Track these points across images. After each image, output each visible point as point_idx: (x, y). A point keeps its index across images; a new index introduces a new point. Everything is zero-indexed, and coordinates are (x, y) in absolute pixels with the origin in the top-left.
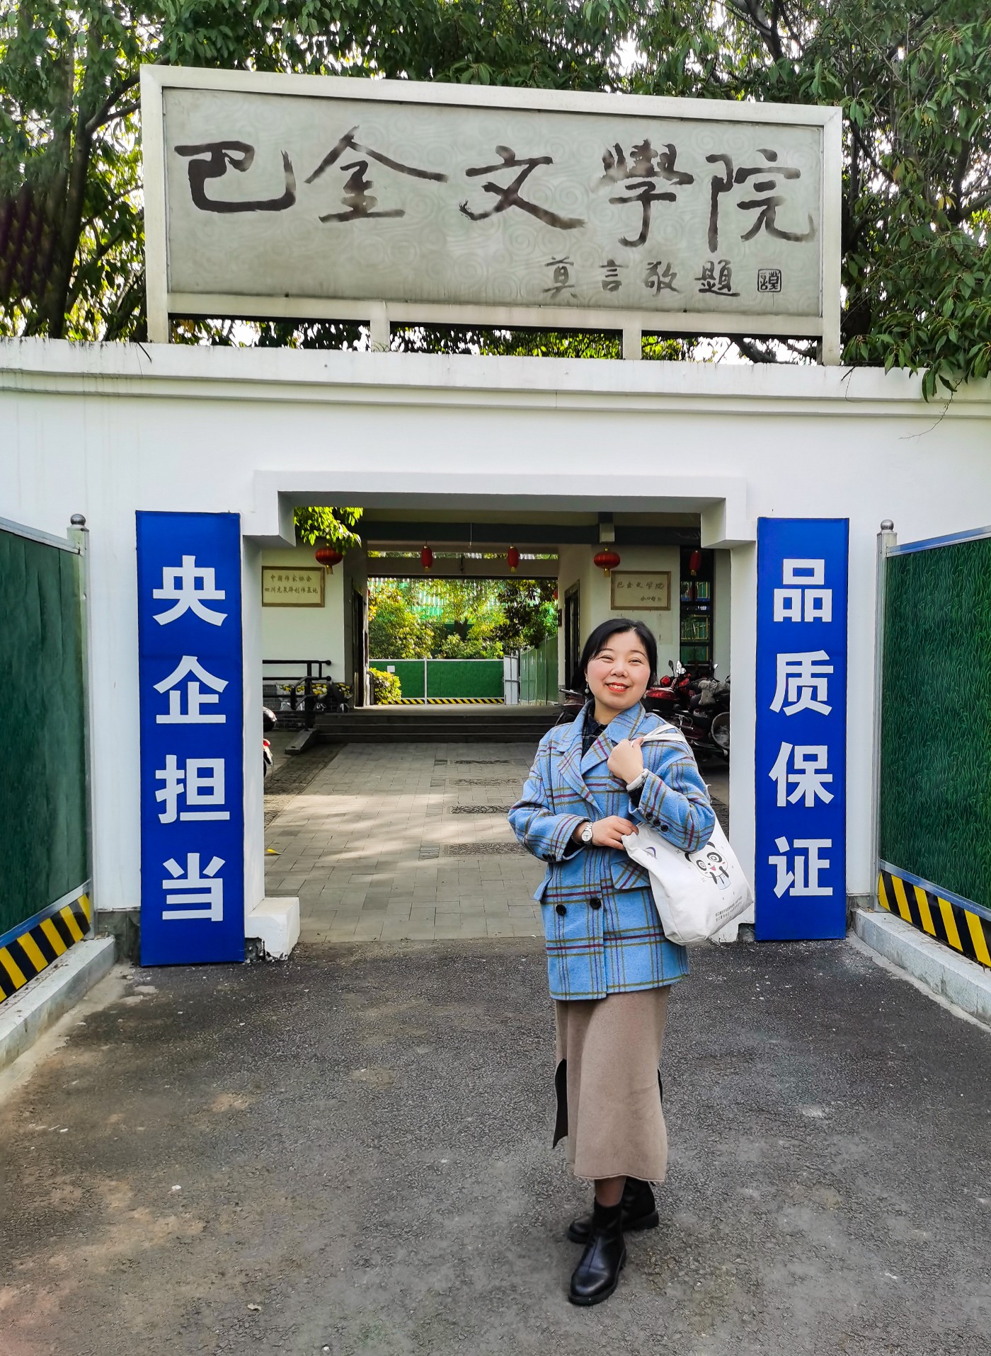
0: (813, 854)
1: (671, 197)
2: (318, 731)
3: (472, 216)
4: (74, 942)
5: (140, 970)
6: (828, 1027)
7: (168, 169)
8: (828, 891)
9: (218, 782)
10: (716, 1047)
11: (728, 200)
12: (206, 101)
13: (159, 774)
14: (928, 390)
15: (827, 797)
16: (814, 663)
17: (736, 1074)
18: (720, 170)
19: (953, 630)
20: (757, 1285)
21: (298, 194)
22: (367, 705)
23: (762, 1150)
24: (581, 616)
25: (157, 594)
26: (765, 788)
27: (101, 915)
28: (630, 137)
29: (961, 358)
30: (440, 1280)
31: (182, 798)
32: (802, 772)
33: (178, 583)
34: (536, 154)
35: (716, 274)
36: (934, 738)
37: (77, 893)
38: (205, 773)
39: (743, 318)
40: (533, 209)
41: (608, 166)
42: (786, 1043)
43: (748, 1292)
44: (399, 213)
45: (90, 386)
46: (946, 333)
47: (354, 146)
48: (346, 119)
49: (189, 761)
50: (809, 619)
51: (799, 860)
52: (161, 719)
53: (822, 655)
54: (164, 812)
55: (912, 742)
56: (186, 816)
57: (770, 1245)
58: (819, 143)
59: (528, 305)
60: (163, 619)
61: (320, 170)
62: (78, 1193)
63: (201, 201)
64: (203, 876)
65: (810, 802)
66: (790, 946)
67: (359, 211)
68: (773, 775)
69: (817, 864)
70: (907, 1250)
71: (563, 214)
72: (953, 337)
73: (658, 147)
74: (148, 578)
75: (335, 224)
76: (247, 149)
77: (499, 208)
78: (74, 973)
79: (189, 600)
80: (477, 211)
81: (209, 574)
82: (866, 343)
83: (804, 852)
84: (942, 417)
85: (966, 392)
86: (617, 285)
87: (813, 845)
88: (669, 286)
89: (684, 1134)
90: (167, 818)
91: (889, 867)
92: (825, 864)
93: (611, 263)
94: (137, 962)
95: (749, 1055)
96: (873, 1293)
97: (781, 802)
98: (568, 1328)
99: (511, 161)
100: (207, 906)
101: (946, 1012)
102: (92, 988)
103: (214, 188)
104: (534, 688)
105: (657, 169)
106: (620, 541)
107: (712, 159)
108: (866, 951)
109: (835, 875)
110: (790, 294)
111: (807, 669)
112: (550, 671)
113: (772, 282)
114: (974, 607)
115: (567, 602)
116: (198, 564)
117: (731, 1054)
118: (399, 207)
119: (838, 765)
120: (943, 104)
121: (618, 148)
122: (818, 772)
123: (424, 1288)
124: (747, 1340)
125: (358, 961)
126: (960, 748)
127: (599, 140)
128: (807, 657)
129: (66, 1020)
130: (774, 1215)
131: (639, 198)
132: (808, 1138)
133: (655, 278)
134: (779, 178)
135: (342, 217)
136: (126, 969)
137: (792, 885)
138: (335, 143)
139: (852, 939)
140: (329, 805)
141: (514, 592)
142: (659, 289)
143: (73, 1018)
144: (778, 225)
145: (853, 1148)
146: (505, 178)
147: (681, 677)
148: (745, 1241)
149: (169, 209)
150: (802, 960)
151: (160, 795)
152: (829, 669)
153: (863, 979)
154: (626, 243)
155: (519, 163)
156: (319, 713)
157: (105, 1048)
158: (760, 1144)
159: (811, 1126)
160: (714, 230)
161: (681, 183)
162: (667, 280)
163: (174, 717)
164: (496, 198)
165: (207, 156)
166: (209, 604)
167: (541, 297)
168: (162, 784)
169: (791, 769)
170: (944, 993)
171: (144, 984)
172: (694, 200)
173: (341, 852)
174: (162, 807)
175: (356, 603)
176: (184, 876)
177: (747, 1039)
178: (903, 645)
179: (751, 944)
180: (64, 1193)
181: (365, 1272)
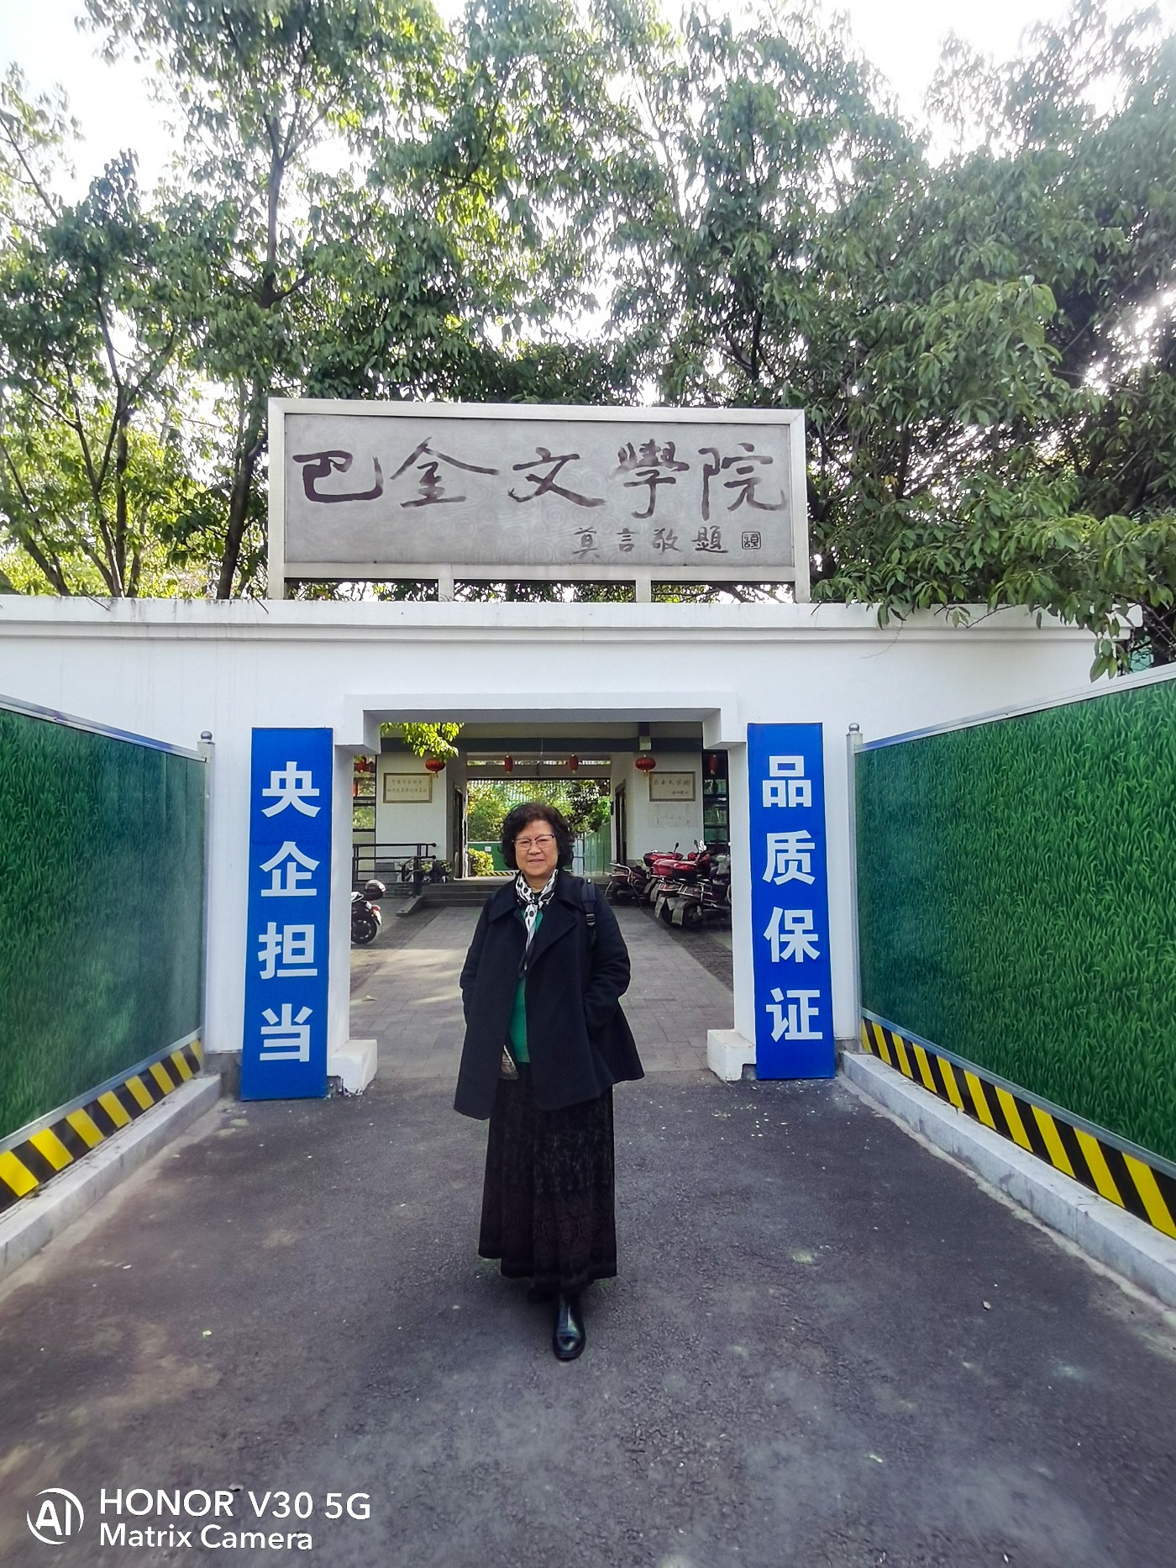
0: (804, 1003)
1: (672, 480)
2: (424, 898)
3: (517, 499)
4: (182, 1081)
5: (239, 1104)
6: (818, 1165)
7: (288, 473)
8: (818, 1036)
9: (309, 944)
10: (718, 1185)
11: (717, 481)
12: (318, 423)
13: (262, 938)
14: (882, 620)
15: (814, 954)
16: (799, 841)
17: (733, 1213)
18: (710, 459)
19: (913, 812)
20: (740, 1468)
21: (384, 488)
22: (466, 877)
23: (752, 1299)
24: (627, 808)
25: (266, 792)
26: (761, 947)
27: (211, 1057)
28: (640, 438)
29: (908, 593)
30: (426, 1453)
31: (279, 957)
32: (792, 932)
33: (283, 784)
34: (567, 453)
35: (709, 537)
36: (902, 903)
37: (191, 1038)
38: (299, 936)
39: (731, 569)
40: (564, 493)
41: (622, 459)
42: (779, 1181)
43: (731, 1476)
44: (462, 499)
45: (221, 634)
46: (894, 575)
47: (428, 451)
48: (421, 432)
49: (286, 927)
50: (792, 804)
51: (792, 1008)
52: (265, 893)
53: (805, 834)
54: (264, 969)
55: (883, 907)
56: (282, 973)
57: (755, 1417)
58: (787, 437)
59: (561, 564)
60: (270, 812)
61: (403, 469)
62: (119, 1336)
63: (311, 494)
64: (294, 1023)
65: (799, 959)
66: (788, 1084)
67: (430, 499)
68: (767, 935)
69: (808, 1012)
70: (893, 1425)
71: (588, 496)
72: (901, 577)
73: (661, 444)
74: (259, 779)
75: (413, 508)
76: (347, 456)
77: (538, 493)
78: (177, 1109)
79: (291, 797)
80: (521, 496)
81: (307, 776)
82: (831, 585)
83: (796, 1001)
84: (895, 642)
85: (913, 621)
86: (631, 546)
87: (804, 995)
88: (671, 546)
89: (680, 1279)
90: (266, 975)
91: (870, 1015)
92: (815, 1011)
93: (626, 531)
94: (237, 1098)
95: (746, 1194)
96: (857, 1480)
97: (775, 958)
98: (544, 1519)
99: (547, 458)
100: (297, 1049)
101: (926, 1150)
102: (194, 1121)
103: (321, 485)
104: (594, 862)
105: (660, 460)
106: (655, 748)
107: (703, 451)
108: (853, 1089)
109: (823, 1021)
110: (768, 550)
111: (793, 846)
112: (605, 849)
113: (753, 541)
114: (929, 792)
115: (617, 796)
116: (299, 768)
117: (729, 1192)
118: (462, 494)
119: (822, 925)
120: (884, 405)
121: (630, 446)
122: (805, 932)
123: (409, 1461)
124: (725, 1539)
125: (420, 1097)
126: (925, 912)
127: (614, 442)
128: (792, 836)
129: (165, 1152)
130: (761, 1379)
131: (647, 482)
132: (798, 1287)
133: (661, 541)
134: (756, 464)
135: (418, 503)
136: (228, 1104)
137: (787, 1030)
138: (414, 450)
139: (841, 1078)
140: (423, 957)
141: (578, 789)
142: (664, 548)
143: (169, 1152)
144: (755, 499)
145: (840, 1300)
146: (543, 471)
147: (704, 854)
148: (731, 1411)
149: (287, 502)
150: (796, 1097)
151: (262, 956)
152: (812, 846)
153: (851, 1117)
154: (637, 515)
155: (554, 459)
156: (426, 883)
157: (189, 1180)
158: (751, 1293)
159: (800, 1272)
160: (706, 503)
161: (678, 470)
162: (670, 542)
163: (275, 891)
164: (537, 486)
165: (317, 462)
166: (306, 800)
167: (572, 557)
168: (264, 946)
169: (782, 930)
170: (922, 1131)
171: (240, 1117)
172: (689, 484)
173: (425, 997)
174: (263, 965)
175: (457, 800)
176: (279, 1024)
177: (746, 1177)
178: (872, 825)
179: (753, 1082)
180: (107, 1337)
181: (357, 1440)
